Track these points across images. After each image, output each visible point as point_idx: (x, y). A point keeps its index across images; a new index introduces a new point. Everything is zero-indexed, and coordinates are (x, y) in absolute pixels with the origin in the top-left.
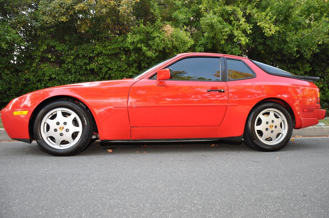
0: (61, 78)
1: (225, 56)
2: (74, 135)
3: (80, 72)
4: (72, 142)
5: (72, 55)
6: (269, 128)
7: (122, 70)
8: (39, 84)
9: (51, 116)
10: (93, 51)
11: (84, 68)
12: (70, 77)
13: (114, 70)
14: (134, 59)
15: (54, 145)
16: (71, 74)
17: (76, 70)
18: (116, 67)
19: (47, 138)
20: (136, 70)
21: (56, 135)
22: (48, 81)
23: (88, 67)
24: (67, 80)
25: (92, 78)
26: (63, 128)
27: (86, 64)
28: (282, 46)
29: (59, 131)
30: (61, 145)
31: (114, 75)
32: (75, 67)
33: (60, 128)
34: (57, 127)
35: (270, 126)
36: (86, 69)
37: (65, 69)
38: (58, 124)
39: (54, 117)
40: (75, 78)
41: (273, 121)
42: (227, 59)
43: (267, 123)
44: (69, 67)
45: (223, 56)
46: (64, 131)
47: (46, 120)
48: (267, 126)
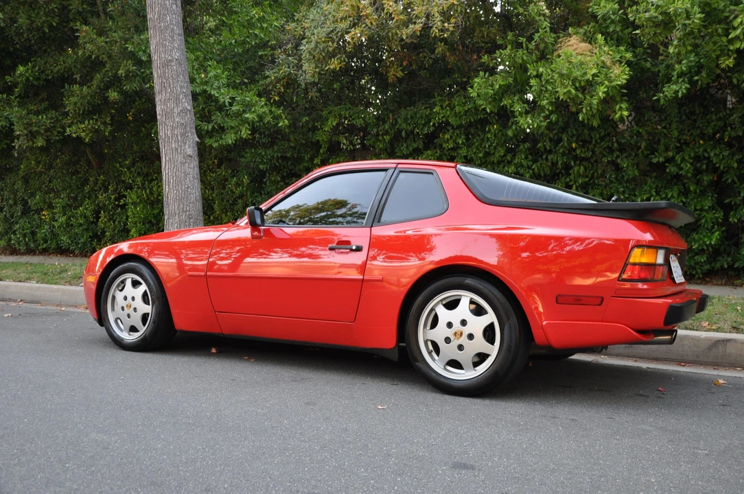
1: (399, 166)
2: (144, 319)
4: (141, 329)
6: (452, 338)
15: (119, 331)
19: (113, 322)
21: (123, 316)
26: (130, 306)
29: (126, 311)
30: (130, 333)
33: (127, 306)
34: (125, 304)
35: (456, 334)
41: (464, 323)
43: (450, 325)
45: (395, 165)
46: (131, 312)
48: (449, 333)
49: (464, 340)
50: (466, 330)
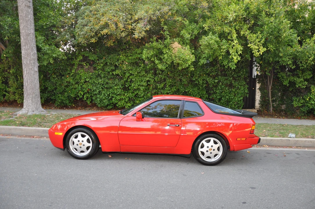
0: (94, 81)
1: (185, 99)
2: (88, 148)
3: (108, 76)
4: (86, 152)
5: (102, 63)
7: (141, 76)
8: (77, 86)
9: (75, 136)
10: (118, 60)
11: (111, 74)
12: (100, 80)
13: (135, 75)
14: (150, 67)
15: (76, 153)
16: (101, 78)
17: (105, 75)
18: (136, 73)
19: (73, 149)
20: (152, 75)
21: (78, 147)
22: (84, 83)
23: (114, 73)
24: (97, 83)
25: (117, 82)
26: (81, 144)
27: (113, 70)
28: (277, 59)
29: (79, 146)
30: (81, 153)
31: (134, 80)
32: (104, 73)
33: (80, 144)
34: (78, 143)
35: (210, 149)
36: (113, 74)
37: (97, 74)
38: (79, 141)
39: (76, 137)
40: (104, 81)
41: (212, 146)
42: (186, 101)
43: (208, 147)
44: (100, 73)
45: (183, 99)
46: (82, 146)
47: (72, 138)
48: (208, 149)
49: (212, 151)
50: (213, 148)
